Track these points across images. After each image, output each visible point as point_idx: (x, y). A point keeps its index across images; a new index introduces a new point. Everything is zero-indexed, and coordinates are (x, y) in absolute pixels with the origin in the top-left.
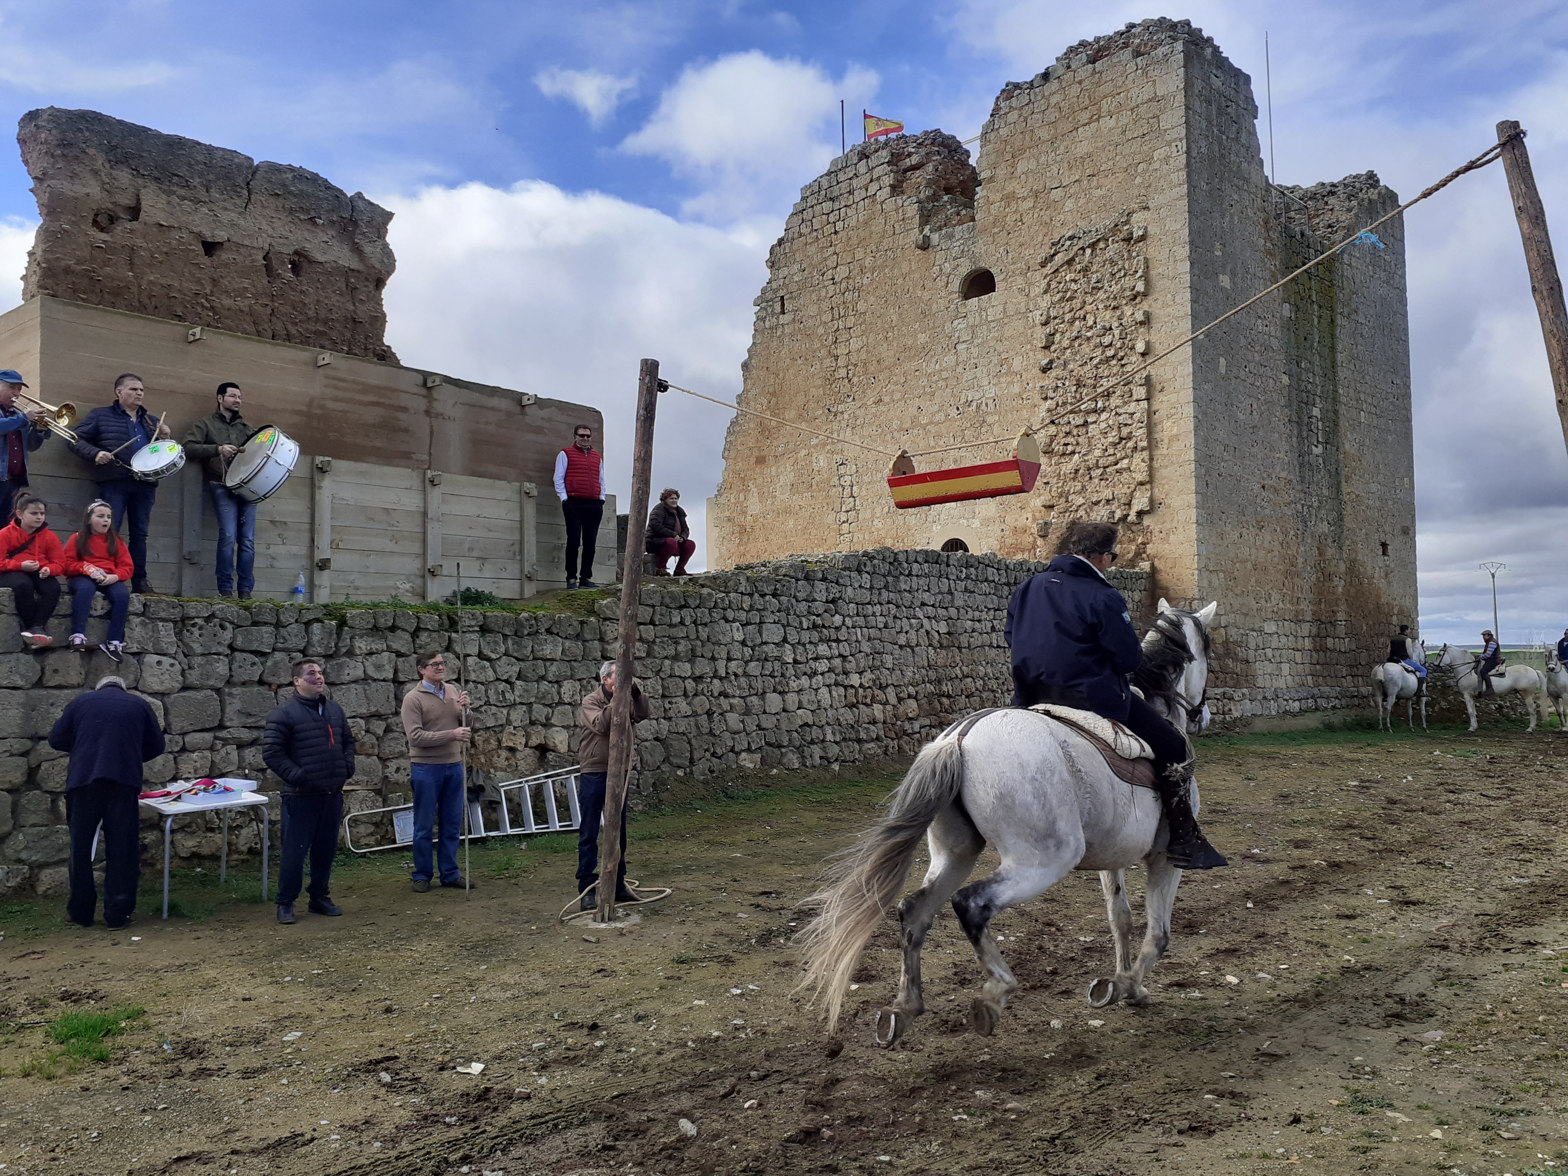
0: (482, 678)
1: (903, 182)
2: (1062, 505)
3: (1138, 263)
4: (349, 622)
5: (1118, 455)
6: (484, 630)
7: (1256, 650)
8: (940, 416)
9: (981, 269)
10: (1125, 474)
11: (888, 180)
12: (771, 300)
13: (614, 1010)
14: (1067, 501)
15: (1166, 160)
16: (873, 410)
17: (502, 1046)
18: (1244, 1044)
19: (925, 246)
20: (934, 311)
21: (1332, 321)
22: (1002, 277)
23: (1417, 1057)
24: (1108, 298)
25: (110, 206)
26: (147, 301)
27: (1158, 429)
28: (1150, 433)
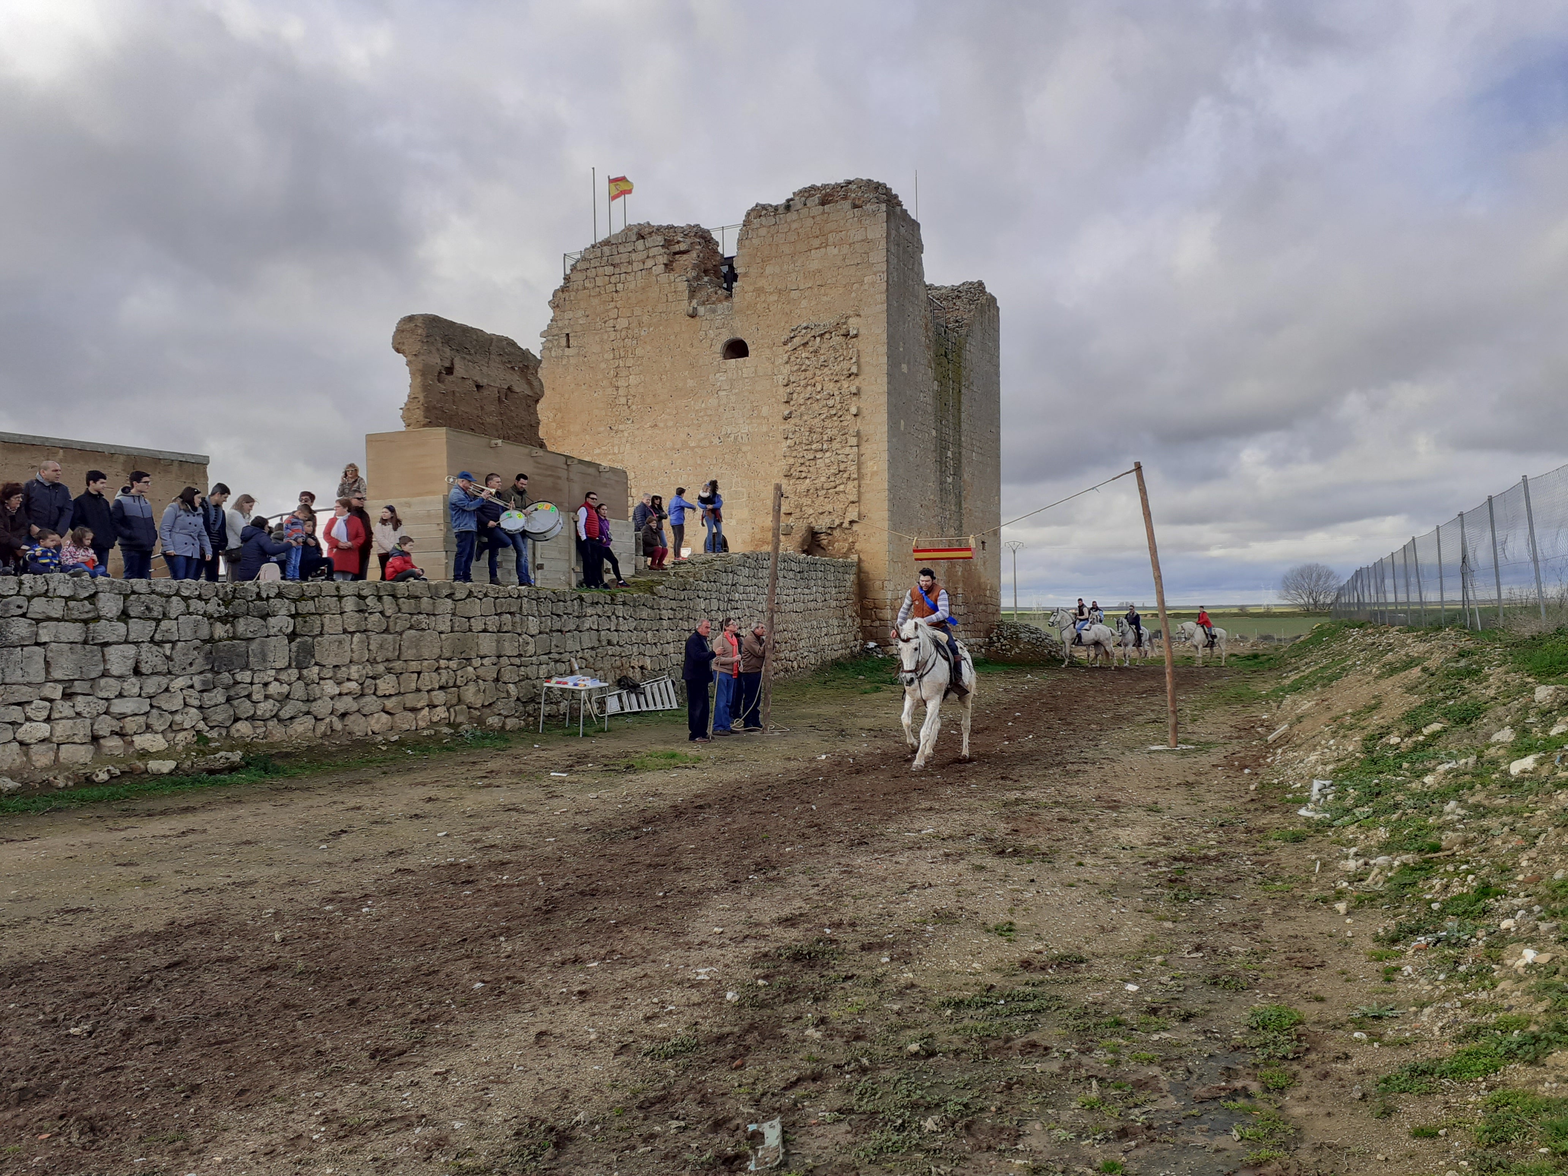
1: (674, 262)
2: (797, 514)
3: (853, 353)
5: (837, 482)
8: (705, 443)
9: (737, 339)
10: (841, 495)
11: (663, 259)
12: (557, 335)
14: (801, 511)
15: (873, 284)
16: (650, 432)
19: (693, 316)
20: (700, 364)
21: (960, 391)
22: (754, 347)
24: (832, 373)
25: (442, 368)
27: (864, 466)
28: (859, 469)
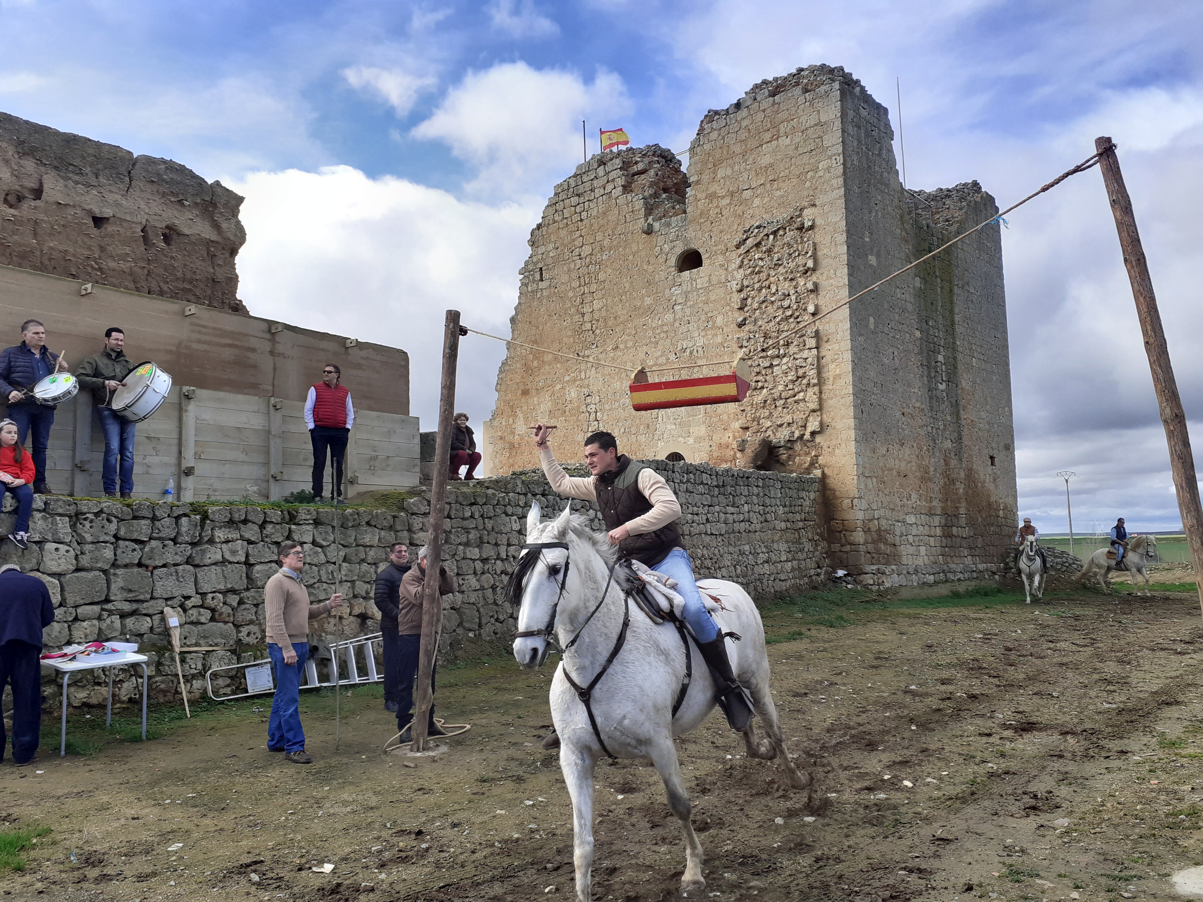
0: (315, 561)
1: (631, 183)
2: (754, 427)
3: (808, 246)
4: (211, 516)
5: (796, 390)
6: (317, 523)
7: (901, 536)
8: (663, 360)
9: (691, 249)
10: (801, 404)
11: (620, 182)
12: (532, 270)
13: (434, 819)
14: (758, 424)
15: (828, 169)
16: (612, 355)
17: (347, 850)
18: (923, 832)
19: (649, 231)
20: (657, 280)
21: (951, 291)
22: (708, 255)
23: (1052, 838)
24: (787, 272)
25: (19, 188)
26: (47, 263)
27: (826, 369)
28: (819, 373)
